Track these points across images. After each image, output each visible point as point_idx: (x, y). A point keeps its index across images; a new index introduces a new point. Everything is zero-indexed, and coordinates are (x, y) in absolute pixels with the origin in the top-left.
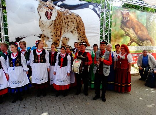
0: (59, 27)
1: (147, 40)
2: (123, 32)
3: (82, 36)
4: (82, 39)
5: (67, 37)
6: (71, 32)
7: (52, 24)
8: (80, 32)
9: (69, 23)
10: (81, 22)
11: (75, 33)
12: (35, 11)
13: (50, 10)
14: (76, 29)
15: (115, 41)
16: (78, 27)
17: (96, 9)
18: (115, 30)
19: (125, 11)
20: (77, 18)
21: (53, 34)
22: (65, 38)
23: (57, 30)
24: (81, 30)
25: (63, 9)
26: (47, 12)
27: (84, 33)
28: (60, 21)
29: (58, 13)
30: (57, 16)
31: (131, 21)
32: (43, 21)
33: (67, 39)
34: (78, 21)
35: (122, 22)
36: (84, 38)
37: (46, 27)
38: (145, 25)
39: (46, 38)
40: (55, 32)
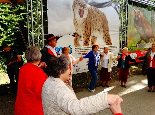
0: (89, 25)
3: (106, 35)
4: (106, 37)
5: (95, 36)
6: (98, 30)
7: (84, 23)
8: (105, 30)
9: (97, 22)
10: (106, 20)
11: (101, 31)
12: (70, 8)
13: (82, 8)
14: (102, 27)
15: (130, 39)
16: (103, 25)
17: (117, 7)
18: (130, 28)
19: (137, 10)
20: (103, 16)
21: (85, 33)
22: (94, 36)
23: (88, 29)
24: (105, 29)
25: (93, 7)
26: (80, 10)
27: (108, 31)
28: (90, 19)
29: (89, 11)
30: (87, 14)
31: (141, 20)
32: (77, 18)
33: (95, 38)
34: (104, 19)
35: (135, 20)
36: (108, 36)
37: (79, 25)
38: (150, 23)
39: (79, 37)
40: (86, 31)
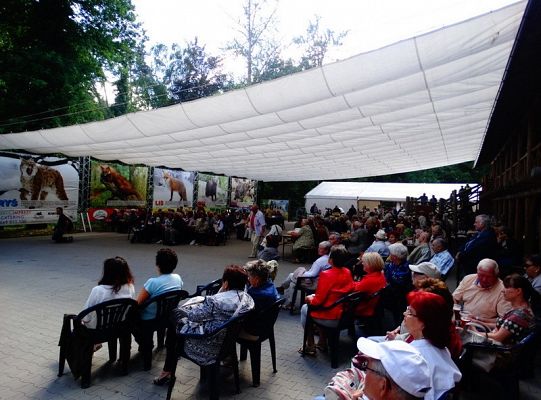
0: (38, 181)
1: (131, 194)
2: (104, 186)
3: (60, 190)
4: (60, 193)
6: (50, 186)
7: (32, 179)
9: (48, 178)
10: (60, 177)
11: (54, 187)
12: (18, 168)
13: (31, 167)
14: (54, 184)
15: (95, 195)
16: (56, 181)
17: (75, 164)
18: (96, 184)
19: (105, 166)
20: (56, 173)
21: (33, 188)
23: (37, 185)
24: (59, 185)
25: (43, 166)
26: (28, 169)
27: (63, 187)
28: (40, 177)
29: (38, 169)
30: (37, 172)
31: (111, 175)
32: (24, 176)
33: (45, 193)
34: (57, 176)
36: (63, 192)
37: (27, 182)
38: (128, 179)
39: (26, 192)
